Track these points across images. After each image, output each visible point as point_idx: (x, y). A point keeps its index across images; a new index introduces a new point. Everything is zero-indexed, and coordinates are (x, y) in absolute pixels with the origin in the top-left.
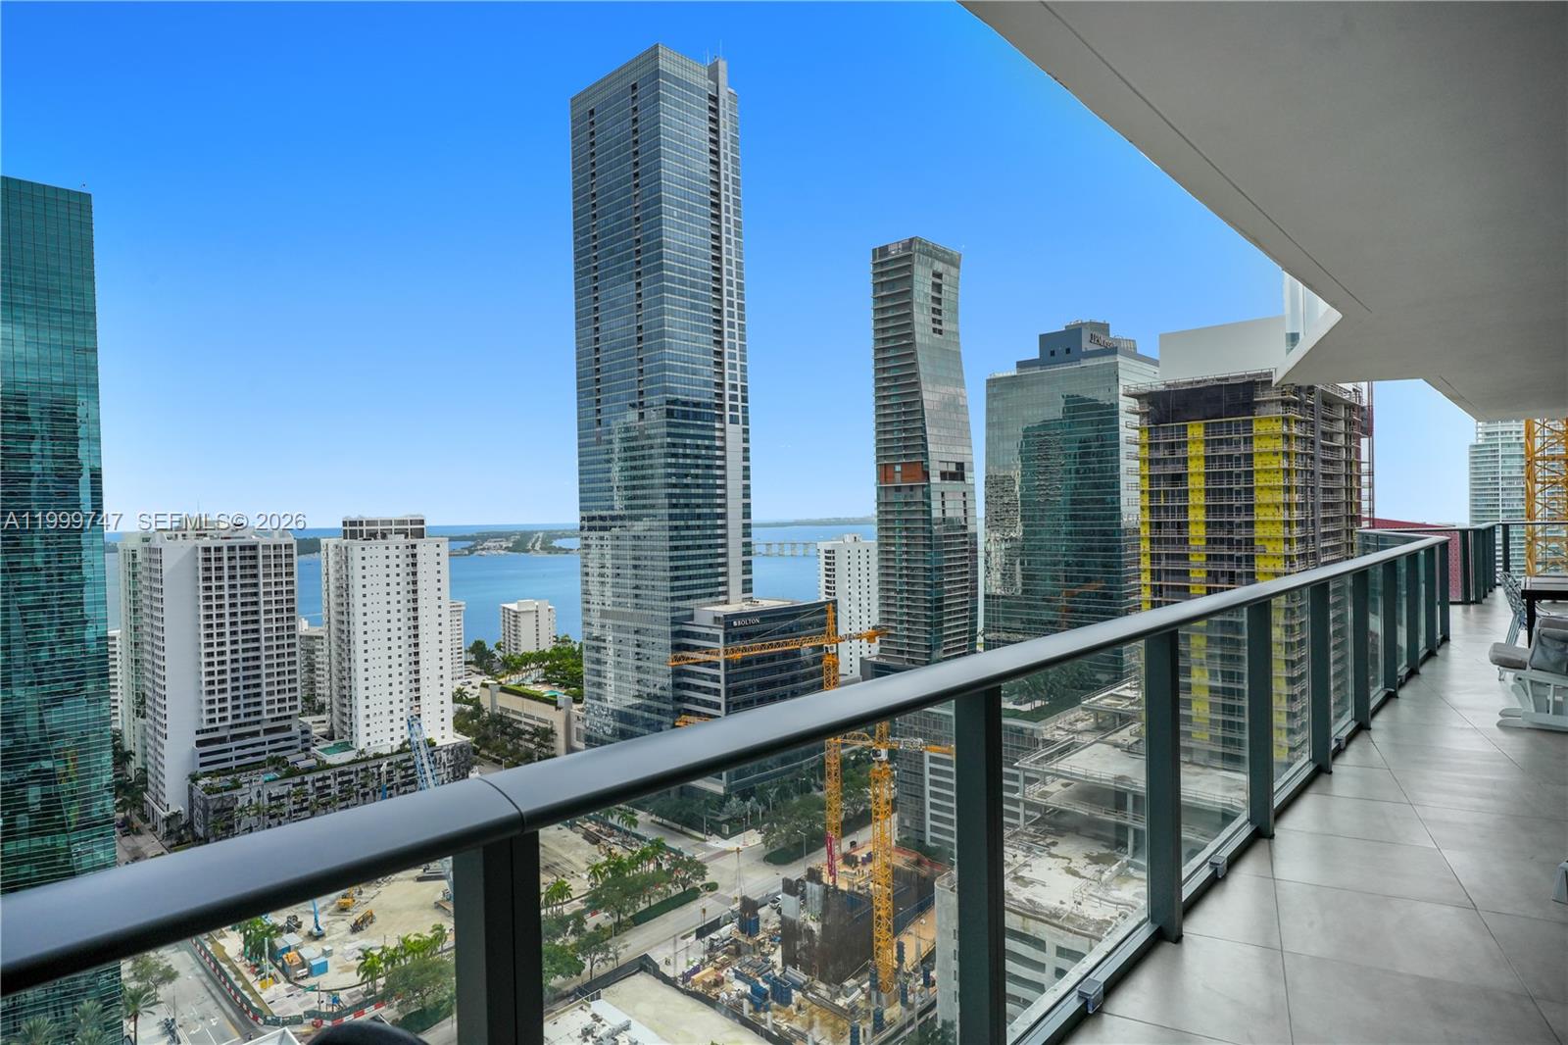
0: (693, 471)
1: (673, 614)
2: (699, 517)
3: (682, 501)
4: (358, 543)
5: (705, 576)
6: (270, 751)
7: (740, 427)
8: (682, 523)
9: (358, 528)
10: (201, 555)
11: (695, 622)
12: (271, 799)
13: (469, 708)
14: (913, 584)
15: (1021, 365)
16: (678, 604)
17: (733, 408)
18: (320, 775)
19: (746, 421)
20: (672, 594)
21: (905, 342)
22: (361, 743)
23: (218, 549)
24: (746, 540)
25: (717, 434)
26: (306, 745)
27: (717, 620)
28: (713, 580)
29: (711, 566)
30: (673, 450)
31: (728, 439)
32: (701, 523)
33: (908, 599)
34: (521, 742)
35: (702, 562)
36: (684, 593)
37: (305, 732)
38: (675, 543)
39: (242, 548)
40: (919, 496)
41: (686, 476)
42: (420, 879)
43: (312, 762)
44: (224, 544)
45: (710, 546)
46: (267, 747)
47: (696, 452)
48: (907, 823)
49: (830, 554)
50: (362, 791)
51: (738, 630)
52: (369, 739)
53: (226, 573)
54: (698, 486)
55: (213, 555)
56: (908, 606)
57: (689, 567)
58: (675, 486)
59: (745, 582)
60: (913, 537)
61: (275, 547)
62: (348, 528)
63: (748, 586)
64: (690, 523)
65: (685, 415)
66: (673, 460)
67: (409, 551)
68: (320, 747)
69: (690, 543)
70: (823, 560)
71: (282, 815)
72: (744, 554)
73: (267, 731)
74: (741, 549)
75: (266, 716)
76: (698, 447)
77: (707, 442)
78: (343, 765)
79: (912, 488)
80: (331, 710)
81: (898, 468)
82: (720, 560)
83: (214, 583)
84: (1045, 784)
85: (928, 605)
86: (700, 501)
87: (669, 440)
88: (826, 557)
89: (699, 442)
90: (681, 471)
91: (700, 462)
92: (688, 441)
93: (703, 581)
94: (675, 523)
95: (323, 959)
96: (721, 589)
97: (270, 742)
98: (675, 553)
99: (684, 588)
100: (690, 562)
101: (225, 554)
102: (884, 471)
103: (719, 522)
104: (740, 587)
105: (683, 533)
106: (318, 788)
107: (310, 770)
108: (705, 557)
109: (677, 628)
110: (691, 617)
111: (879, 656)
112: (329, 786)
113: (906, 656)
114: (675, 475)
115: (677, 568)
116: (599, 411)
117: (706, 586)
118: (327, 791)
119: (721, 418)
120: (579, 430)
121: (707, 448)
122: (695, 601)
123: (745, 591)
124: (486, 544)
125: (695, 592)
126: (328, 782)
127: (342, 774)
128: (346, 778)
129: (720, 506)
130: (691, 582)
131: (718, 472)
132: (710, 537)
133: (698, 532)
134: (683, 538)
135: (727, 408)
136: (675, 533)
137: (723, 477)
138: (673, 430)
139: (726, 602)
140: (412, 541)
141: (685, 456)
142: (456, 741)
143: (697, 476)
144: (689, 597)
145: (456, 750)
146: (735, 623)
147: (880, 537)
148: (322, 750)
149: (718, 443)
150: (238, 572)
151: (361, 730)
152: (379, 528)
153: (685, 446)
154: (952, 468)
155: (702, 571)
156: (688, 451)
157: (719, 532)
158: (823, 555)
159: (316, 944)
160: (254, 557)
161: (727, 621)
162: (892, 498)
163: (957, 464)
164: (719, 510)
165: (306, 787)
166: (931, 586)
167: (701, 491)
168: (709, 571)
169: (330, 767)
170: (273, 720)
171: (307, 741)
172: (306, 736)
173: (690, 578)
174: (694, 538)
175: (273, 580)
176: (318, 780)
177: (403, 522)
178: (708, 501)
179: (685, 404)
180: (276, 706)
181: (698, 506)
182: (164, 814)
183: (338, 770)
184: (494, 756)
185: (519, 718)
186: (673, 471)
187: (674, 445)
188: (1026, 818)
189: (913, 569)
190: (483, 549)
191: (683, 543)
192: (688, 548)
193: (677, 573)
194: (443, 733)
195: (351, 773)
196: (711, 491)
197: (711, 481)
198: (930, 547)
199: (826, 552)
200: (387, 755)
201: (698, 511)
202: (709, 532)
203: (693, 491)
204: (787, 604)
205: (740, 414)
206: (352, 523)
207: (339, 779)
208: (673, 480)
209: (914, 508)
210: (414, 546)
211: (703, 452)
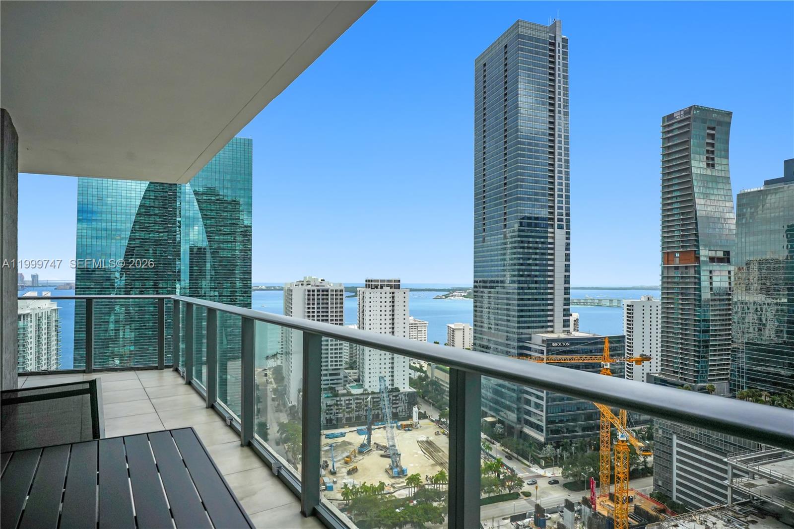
0: (533, 256)
1: (519, 336)
2: (536, 282)
3: (526, 273)
4: (369, 290)
5: (539, 316)
6: (331, 384)
7: (565, 230)
8: (526, 285)
9: (371, 283)
10: (307, 293)
11: (533, 341)
12: (327, 406)
13: (423, 375)
14: (686, 329)
15: (767, 183)
16: (521, 331)
17: (560, 220)
18: (347, 398)
19: (568, 227)
20: (519, 325)
21: (683, 174)
22: (366, 386)
23: (313, 291)
24: (566, 296)
25: (550, 235)
26: (345, 383)
27: (543, 341)
28: (544, 319)
29: (543, 310)
30: (522, 245)
31: (556, 238)
32: (537, 285)
33: (682, 339)
34: (444, 396)
35: (537, 308)
36: (526, 325)
37: (346, 377)
38: (521, 297)
39: (323, 291)
40: (692, 272)
41: (529, 259)
42: (382, 456)
43: (345, 391)
44: (315, 288)
45: (543, 299)
46: (330, 382)
47: (536, 245)
48: (660, 483)
49: (630, 307)
50: (365, 408)
51: (555, 348)
52: (370, 384)
53: (316, 302)
54: (536, 265)
55: (311, 293)
56: (682, 344)
57: (529, 311)
58: (522, 265)
59: (565, 321)
60: (687, 299)
61: (336, 291)
62: (367, 283)
63: (566, 323)
64: (530, 286)
65: (529, 225)
66: (521, 250)
67: (391, 295)
68: (351, 385)
69: (530, 297)
70: (625, 311)
71: (331, 414)
72: (565, 305)
73: (331, 375)
74: (562, 302)
75: (330, 367)
76: (537, 243)
77: (542, 240)
78: (357, 395)
79: (686, 267)
80: (359, 369)
81: (677, 255)
82: (549, 307)
83: (311, 306)
84: (754, 478)
85: (697, 344)
86: (537, 273)
87: (519, 239)
88: (628, 309)
89: (538, 240)
90: (526, 256)
91: (538, 251)
92: (531, 240)
93: (538, 319)
94: (521, 285)
95: (331, 484)
96: (549, 324)
97: (331, 380)
98: (521, 302)
99: (525, 322)
100: (530, 308)
101: (316, 293)
102: (667, 257)
103: (549, 286)
104: (562, 324)
105: (526, 291)
106: (347, 404)
107: (344, 395)
108: (539, 305)
109: (521, 344)
110: (530, 339)
111: (660, 374)
112: (351, 404)
113: (679, 376)
114: (522, 258)
115: (522, 311)
116: (484, 224)
117: (540, 322)
118: (351, 406)
119: (552, 226)
120: (475, 234)
121: (543, 243)
122: (533, 330)
123: (564, 326)
124: (455, 293)
125: (532, 325)
126: (351, 402)
127: (357, 399)
128: (359, 401)
129: (550, 276)
130: (530, 319)
131: (549, 257)
132: (543, 294)
133: (535, 291)
134: (526, 294)
135: (556, 220)
136: (521, 291)
137: (553, 260)
138: (522, 233)
139: (552, 332)
140: (393, 290)
141: (529, 248)
142: (410, 390)
143: (536, 259)
144: (529, 328)
145: (409, 395)
146: (553, 345)
147: (663, 298)
148: (350, 387)
149: (550, 240)
150: (321, 301)
151: (367, 379)
152: (380, 283)
153: (529, 242)
154: (720, 254)
155: (537, 313)
156: (531, 245)
157: (549, 291)
158: (625, 307)
159: (331, 477)
160: (327, 295)
161: (548, 343)
162: (672, 273)
163: (724, 252)
164: (549, 279)
165: (342, 403)
166: (699, 331)
167: (538, 268)
168: (542, 313)
169: (352, 395)
170: (333, 370)
171: (346, 381)
172: (346, 379)
173: (530, 316)
174: (533, 294)
175: (334, 306)
176: (347, 400)
177: (391, 281)
178: (542, 273)
179: (530, 218)
180: (334, 363)
181: (536, 276)
182: (290, 405)
183: (355, 397)
184: (431, 401)
185: (443, 383)
186: (521, 256)
187: (522, 242)
188: (733, 500)
189: (686, 320)
190: (452, 296)
191: (526, 297)
192: (529, 299)
193: (521, 314)
194: (404, 386)
195: (361, 399)
196: (544, 268)
197: (544, 262)
198: (700, 306)
199: (628, 306)
200: (377, 393)
201: (535, 279)
202: (542, 291)
203: (533, 268)
204: (591, 336)
205: (564, 223)
206: (369, 281)
207: (356, 401)
208: (521, 261)
209: (688, 280)
210: (393, 293)
211: (540, 246)
